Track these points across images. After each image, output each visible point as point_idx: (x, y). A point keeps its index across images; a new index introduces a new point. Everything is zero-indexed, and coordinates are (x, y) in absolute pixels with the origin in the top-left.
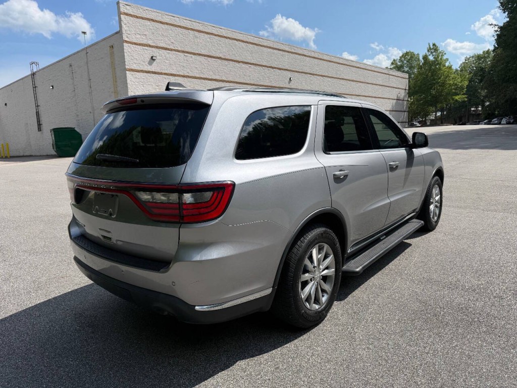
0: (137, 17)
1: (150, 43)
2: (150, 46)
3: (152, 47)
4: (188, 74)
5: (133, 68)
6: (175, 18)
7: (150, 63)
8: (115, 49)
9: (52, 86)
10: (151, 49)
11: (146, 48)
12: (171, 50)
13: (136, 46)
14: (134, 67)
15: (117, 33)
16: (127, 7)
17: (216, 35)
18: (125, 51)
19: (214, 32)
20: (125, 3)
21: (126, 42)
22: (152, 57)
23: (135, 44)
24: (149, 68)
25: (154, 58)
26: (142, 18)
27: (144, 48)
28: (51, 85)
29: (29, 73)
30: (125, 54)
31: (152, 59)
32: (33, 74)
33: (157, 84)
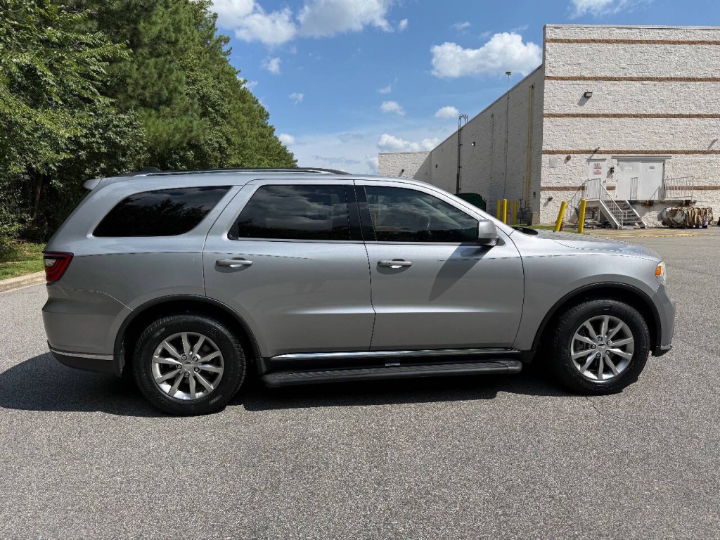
0: (569, 41)
1: (586, 74)
2: (585, 79)
3: (589, 79)
4: (644, 112)
5: (553, 112)
6: (633, 31)
7: (581, 103)
8: (535, 89)
9: (474, 143)
10: (585, 82)
11: (578, 82)
12: (620, 79)
13: (563, 82)
14: (557, 110)
15: (539, 68)
16: (557, 30)
17: (710, 43)
18: (545, 91)
19: (706, 38)
20: (554, 25)
21: (549, 78)
22: (585, 94)
23: (562, 79)
24: (580, 110)
25: (588, 95)
26: (577, 41)
27: (574, 82)
28: (474, 141)
29: (457, 129)
30: (545, 95)
31: (586, 96)
32: (460, 130)
33: (588, 132)
